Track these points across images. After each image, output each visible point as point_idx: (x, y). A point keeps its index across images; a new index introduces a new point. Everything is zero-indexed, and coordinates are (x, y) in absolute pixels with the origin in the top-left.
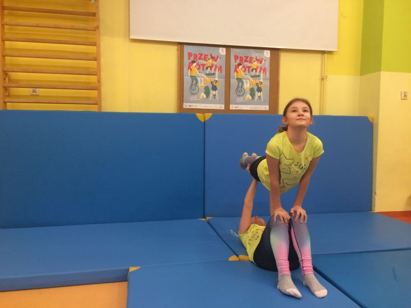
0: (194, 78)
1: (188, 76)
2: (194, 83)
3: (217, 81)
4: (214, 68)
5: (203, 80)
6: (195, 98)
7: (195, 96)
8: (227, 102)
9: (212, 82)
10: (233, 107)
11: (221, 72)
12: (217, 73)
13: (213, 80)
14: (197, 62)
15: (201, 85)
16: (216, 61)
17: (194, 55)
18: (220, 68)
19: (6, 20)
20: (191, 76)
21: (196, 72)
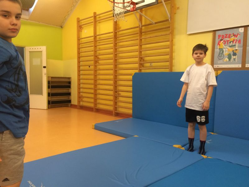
0: (221, 50)
1: (217, 49)
2: (221, 53)
3: (237, 50)
4: (235, 42)
5: (227, 50)
7: (221, 61)
8: (244, 63)
9: (233, 51)
11: (240, 44)
12: (237, 44)
13: (234, 49)
14: (224, 40)
15: (226, 53)
16: (236, 37)
17: (222, 35)
18: (239, 41)
19: (143, 37)
20: (219, 49)
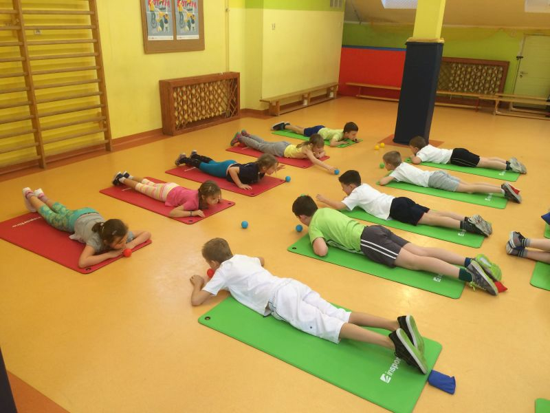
0: (153, 13)
2: (153, 18)
3: (167, 15)
4: (164, 3)
5: (159, 15)
6: (154, 31)
7: (155, 29)
8: (175, 34)
9: (164, 16)
10: (179, 38)
11: (169, 6)
15: (158, 19)
18: (169, 3)
20: (151, 11)
21: (153, 7)
